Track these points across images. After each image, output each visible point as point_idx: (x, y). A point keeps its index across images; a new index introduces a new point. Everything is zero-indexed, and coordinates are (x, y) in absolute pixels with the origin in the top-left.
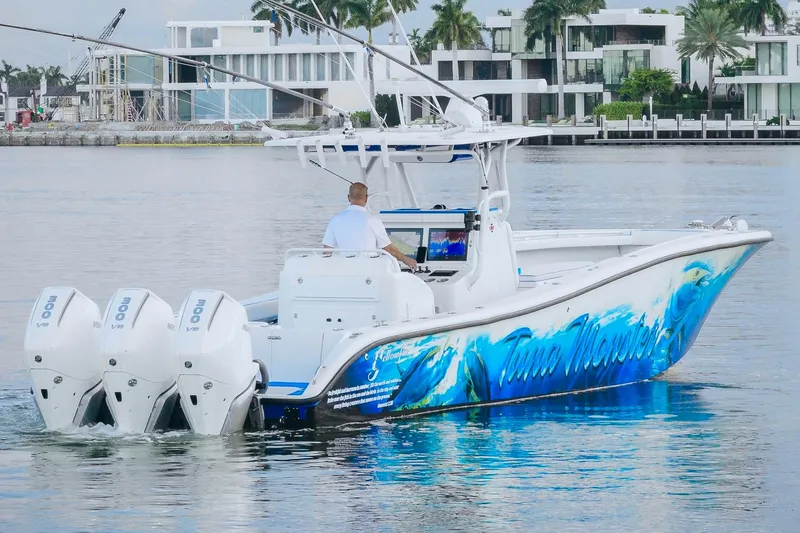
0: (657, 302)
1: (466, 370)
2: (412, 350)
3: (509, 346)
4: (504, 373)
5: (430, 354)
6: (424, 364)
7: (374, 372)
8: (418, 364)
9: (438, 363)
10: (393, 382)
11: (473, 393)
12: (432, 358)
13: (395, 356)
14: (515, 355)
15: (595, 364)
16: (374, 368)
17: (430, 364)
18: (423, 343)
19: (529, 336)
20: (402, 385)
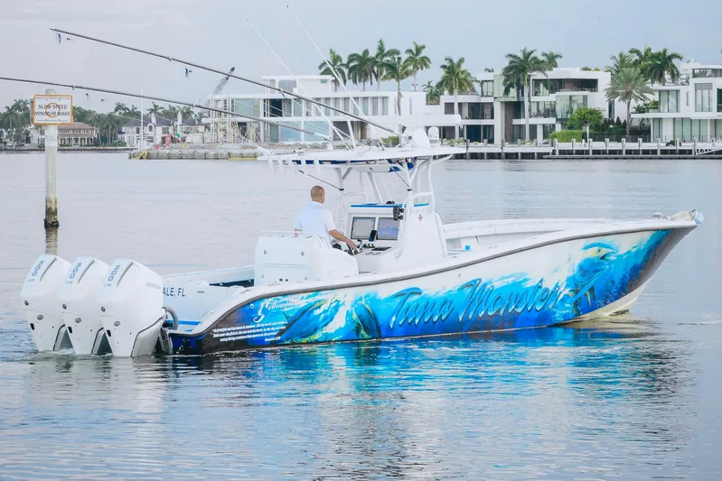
0: (556, 270)
1: (355, 316)
2: (299, 302)
3: (398, 300)
4: (394, 319)
5: (317, 305)
6: (312, 311)
7: (259, 317)
8: (305, 312)
9: (325, 312)
10: (281, 324)
11: (362, 332)
12: (319, 307)
13: (282, 306)
14: (405, 306)
15: (490, 314)
16: (259, 314)
17: (317, 312)
18: (309, 297)
19: (420, 293)
20: (288, 326)
